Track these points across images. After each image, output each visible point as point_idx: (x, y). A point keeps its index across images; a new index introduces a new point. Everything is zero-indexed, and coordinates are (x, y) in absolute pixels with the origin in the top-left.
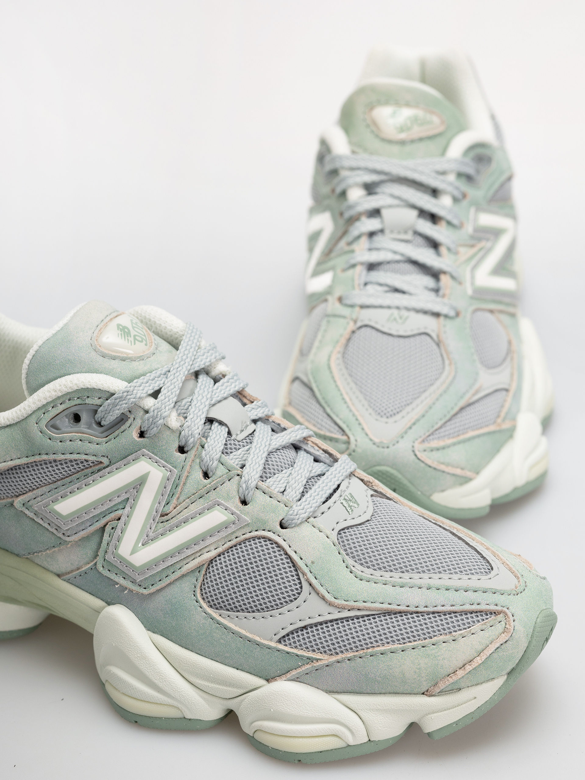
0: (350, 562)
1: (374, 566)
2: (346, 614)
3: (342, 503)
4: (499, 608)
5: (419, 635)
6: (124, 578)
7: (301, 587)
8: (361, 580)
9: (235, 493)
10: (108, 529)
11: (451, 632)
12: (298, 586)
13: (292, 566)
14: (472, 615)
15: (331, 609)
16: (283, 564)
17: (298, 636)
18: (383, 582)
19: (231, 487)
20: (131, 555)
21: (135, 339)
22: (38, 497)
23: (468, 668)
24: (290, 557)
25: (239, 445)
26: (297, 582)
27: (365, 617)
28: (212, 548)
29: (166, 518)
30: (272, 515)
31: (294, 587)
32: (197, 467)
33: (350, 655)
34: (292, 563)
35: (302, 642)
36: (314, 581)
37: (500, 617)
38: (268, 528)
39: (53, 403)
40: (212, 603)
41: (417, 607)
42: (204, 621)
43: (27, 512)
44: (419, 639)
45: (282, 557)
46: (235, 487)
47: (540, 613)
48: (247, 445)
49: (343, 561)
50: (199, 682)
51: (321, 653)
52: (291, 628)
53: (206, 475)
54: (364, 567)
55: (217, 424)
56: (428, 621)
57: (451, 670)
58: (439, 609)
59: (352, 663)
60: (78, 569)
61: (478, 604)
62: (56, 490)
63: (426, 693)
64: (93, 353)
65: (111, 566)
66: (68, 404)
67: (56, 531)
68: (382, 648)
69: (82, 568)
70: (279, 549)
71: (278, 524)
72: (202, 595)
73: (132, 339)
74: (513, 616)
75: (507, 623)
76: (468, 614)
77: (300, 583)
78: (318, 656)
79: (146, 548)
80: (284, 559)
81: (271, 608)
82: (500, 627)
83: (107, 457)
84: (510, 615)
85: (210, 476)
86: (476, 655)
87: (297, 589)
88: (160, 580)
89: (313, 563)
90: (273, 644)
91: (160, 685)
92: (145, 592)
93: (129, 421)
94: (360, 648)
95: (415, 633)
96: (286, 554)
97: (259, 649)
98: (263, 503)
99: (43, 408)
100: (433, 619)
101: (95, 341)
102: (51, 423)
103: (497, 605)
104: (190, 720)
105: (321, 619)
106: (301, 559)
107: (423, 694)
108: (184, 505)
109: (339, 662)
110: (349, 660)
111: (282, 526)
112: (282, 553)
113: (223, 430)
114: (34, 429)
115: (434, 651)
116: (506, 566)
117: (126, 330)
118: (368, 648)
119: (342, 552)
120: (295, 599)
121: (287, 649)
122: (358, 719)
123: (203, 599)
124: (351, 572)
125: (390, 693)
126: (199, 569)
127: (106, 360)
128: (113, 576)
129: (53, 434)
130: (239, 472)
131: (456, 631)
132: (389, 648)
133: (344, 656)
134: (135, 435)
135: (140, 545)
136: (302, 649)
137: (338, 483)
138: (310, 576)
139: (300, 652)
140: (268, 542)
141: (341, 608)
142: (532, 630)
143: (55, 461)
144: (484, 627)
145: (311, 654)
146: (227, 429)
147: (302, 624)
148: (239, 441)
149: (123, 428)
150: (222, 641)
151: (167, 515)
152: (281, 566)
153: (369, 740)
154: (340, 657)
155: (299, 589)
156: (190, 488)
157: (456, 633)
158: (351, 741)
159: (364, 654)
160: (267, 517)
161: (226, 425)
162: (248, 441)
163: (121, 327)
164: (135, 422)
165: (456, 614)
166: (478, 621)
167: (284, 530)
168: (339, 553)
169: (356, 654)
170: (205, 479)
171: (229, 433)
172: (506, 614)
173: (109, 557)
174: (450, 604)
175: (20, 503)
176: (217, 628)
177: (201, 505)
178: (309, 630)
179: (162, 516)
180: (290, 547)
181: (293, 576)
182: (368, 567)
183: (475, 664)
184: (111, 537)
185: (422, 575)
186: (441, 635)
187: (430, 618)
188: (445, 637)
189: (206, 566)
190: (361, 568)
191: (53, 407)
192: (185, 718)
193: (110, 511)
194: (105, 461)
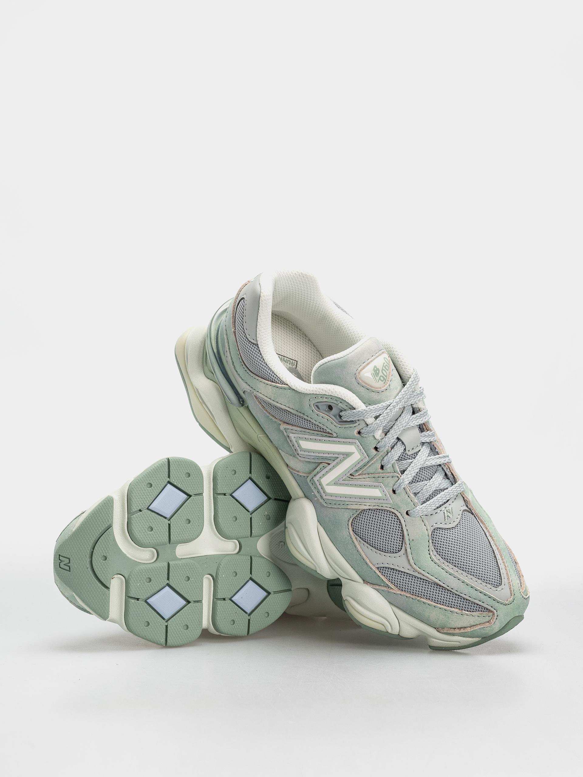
0: (432, 548)
1: (442, 555)
2: (416, 574)
3: (444, 513)
4: (492, 609)
5: (446, 603)
6: (318, 492)
7: (401, 549)
8: (432, 561)
9: (392, 485)
10: (321, 466)
11: (462, 610)
12: (400, 547)
13: (402, 536)
14: (477, 606)
15: (409, 567)
16: (398, 532)
17: (388, 571)
18: (442, 568)
19: (391, 481)
20: (326, 485)
21: (380, 379)
22: (294, 430)
23: (462, 631)
24: (402, 530)
25: (407, 457)
26: (401, 545)
27: (425, 580)
28: (368, 504)
29: (352, 477)
30: (404, 505)
31: (398, 547)
32: (380, 461)
33: (408, 595)
34: (403, 534)
35: (388, 575)
36: (409, 550)
37: (491, 614)
38: (399, 511)
39: (322, 396)
40: (355, 530)
41: (452, 589)
42: (346, 536)
43: (285, 433)
44: (445, 605)
45: (399, 529)
46: (393, 482)
47: (513, 618)
48: (411, 459)
49: (429, 546)
50: (331, 561)
51: (395, 586)
52: (387, 566)
53: (382, 467)
54: (437, 554)
55: (401, 442)
56: (454, 598)
57: (453, 627)
58: (463, 595)
59: (407, 599)
60: (298, 471)
61: (483, 602)
62: (304, 433)
63: (436, 629)
64: (354, 379)
65: (314, 483)
66: (330, 400)
67: (295, 450)
68: (425, 601)
69: (300, 473)
70: (400, 524)
71: (406, 512)
72: (352, 523)
73: (378, 378)
74: (497, 616)
75: (492, 619)
76: (476, 604)
77: (402, 546)
78: (393, 586)
79: (335, 486)
80: (400, 530)
81: (382, 550)
82: (487, 619)
83: (337, 434)
84: (496, 615)
85: (384, 469)
86: (469, 626)
87: (399, 548)
88: (335, 504)
89: (413, 540)
90: (374, 568)
91: (311, 552)
92: (325, 505)
93: (356, 424)
94: (415, 594)
95: (445, 601)
96: (402, 528)
97: (366, 566)
98: (403, 498)
99: (316, 396)
100: (457, 599)
101: (358, 373)
102: (317, 404)
103: (492, 607)
104: (318, 573)
105: (403, 570)
106: (408, 535)
107: (435, 628)
108: (364, 476)
109: (401, 595)
110: (406, 597)
111: (407, 513)
112: (400, 527)
113: (403, 447)
114: (306, 403)
115: (449, 615)
116: (509, 586)
117: (377, 371)
118: (418, 596)
119: (431, 541)
120: (396, 553)
121: (379, 574)
122: (398, 623)
123: (352, 525)
124: (429, 554)
125: (419, 620)
126: (356, 510)
127: (359, 385)
128: (313, 488)
129: (315, 410)
130: (399, 476)
131: (465, 610)
132: (428, 602)
133: (405, 594)
134: (356, 431)
135: (333, 483)
136: (387, 578)
137: (448, 499)
138: (408, 546)
139: (385, 580)
140: (396, 518)
141: (415, 571)
142: (504, 625)
143: (310, 421)
144: (480, 615)
145: (389, 584)
146: (404, 447)
147: (392, 567)
148: (408, 455)
149: (351, 425)
150: (351, 551)
151: (354, 476)
152: (397, 533)
153: (399, 634)
154: (403, 593)
155: (400, 549)
156: (371, 470)
157: (465, 612)
158: (390, 631)
159: (415, 599)
160: (402, 506)
161: (405, 445)
162: (413, 456)
163: (375, 369)
164: (359, 426)
165: (470, 602)
166: (479, 611)
167: (407, 516)
168: (428, 541)
169: (411, 596)
170: (381, 469)
171: (405, 449)
172: (494, 614)
173: (316, 479)
174: (469, 596)
175: (284, 428)
176: (351, 544)
177: (372, 481)
178: (395, 571)
179: (351, 475)
180: (406, 526)
181: (400, 541)
182: (440, 555)
183: (466, 630)
184: (321, 470)
185: (464, 572)
186: (457, 608)
187: (456, 597)
188: (458, 611)
189: (360, 511)
190: (435, 553)
191: (321, 397)
192: (316, 571)
193: (326, 458)
194: (335, 435)
